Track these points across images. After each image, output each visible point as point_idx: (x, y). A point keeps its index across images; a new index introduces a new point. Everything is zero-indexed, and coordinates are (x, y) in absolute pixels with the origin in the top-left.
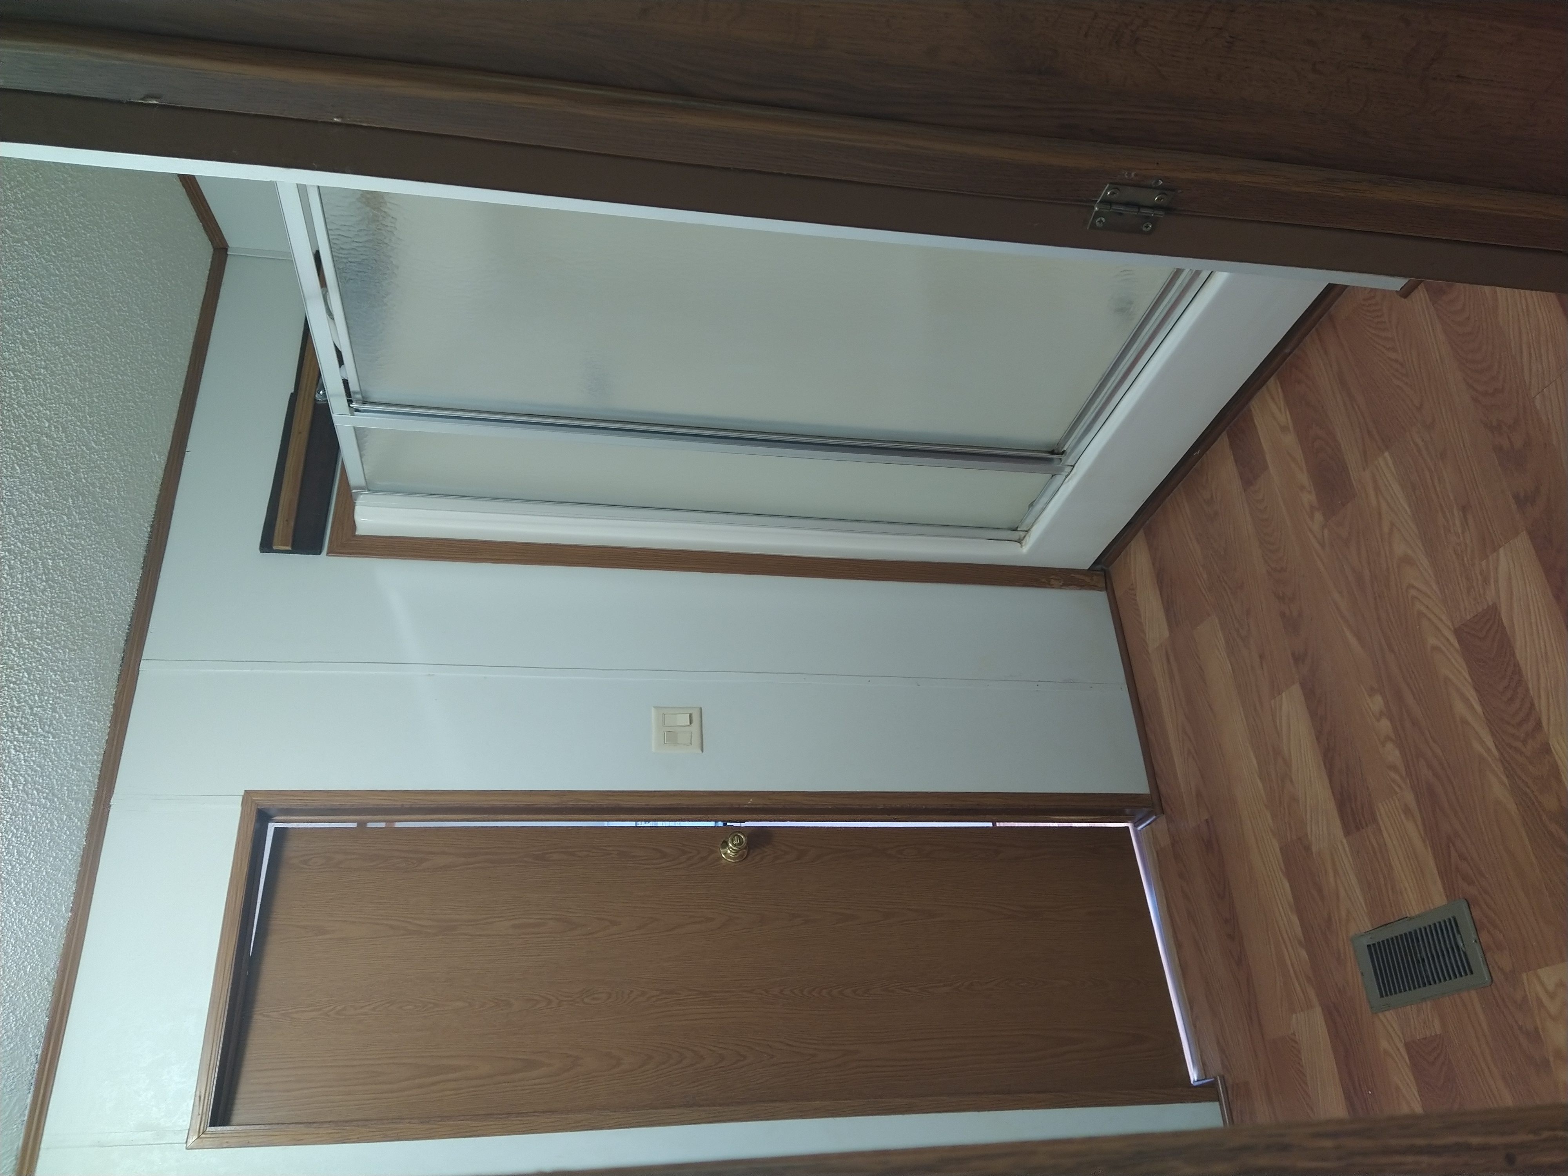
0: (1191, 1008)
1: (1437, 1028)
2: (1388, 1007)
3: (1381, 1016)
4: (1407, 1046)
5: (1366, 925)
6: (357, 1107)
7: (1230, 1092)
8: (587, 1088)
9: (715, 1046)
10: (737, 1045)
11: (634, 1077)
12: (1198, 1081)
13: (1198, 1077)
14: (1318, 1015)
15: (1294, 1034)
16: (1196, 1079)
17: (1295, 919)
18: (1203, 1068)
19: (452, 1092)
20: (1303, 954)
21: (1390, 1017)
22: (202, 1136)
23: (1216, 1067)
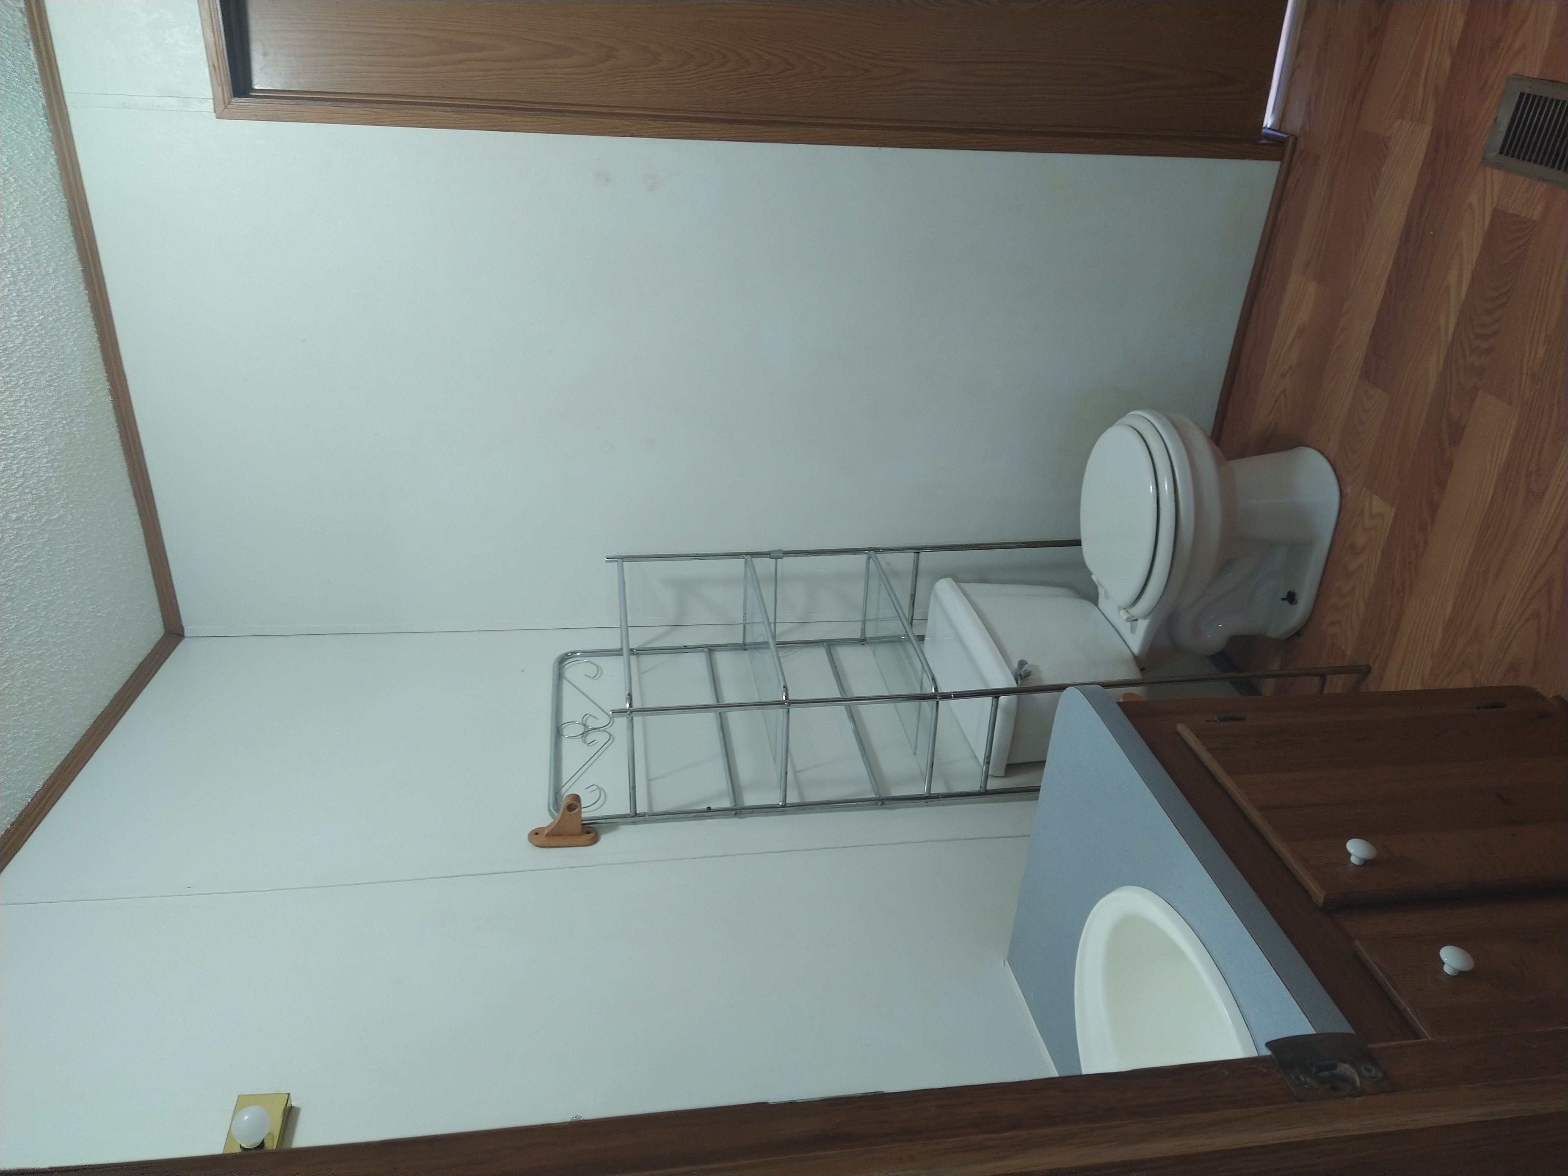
0: (1298, 52)
1: (1537, 213)
2: (1499, 166)
3: (1488, 170)
4: (1496, 213)
5: (1534, 70)
6: (381, 79)
7: (1296, 155)
8: (625, 83)
9: (762, 51)
10: (787, 51)
11: (673, 77)
12: (1270, 129)
13: (1271, 126)
14: (1425, 133)
15: (1390, 139)
16: (1268, 126)
17: (1460, 22)
18: (1282, 116)
19: (480, 73)
20: (1447, 63)
21: (1496, 177)
22: (230, 106)
23: (1296, 123)
